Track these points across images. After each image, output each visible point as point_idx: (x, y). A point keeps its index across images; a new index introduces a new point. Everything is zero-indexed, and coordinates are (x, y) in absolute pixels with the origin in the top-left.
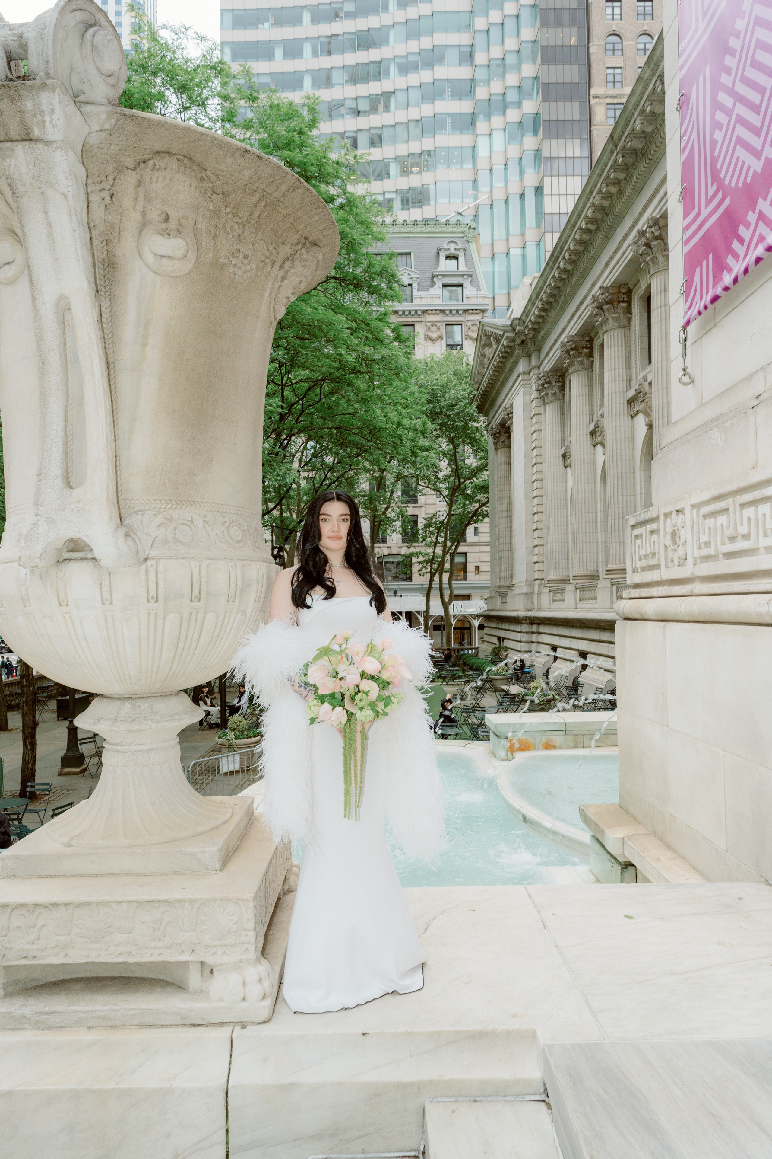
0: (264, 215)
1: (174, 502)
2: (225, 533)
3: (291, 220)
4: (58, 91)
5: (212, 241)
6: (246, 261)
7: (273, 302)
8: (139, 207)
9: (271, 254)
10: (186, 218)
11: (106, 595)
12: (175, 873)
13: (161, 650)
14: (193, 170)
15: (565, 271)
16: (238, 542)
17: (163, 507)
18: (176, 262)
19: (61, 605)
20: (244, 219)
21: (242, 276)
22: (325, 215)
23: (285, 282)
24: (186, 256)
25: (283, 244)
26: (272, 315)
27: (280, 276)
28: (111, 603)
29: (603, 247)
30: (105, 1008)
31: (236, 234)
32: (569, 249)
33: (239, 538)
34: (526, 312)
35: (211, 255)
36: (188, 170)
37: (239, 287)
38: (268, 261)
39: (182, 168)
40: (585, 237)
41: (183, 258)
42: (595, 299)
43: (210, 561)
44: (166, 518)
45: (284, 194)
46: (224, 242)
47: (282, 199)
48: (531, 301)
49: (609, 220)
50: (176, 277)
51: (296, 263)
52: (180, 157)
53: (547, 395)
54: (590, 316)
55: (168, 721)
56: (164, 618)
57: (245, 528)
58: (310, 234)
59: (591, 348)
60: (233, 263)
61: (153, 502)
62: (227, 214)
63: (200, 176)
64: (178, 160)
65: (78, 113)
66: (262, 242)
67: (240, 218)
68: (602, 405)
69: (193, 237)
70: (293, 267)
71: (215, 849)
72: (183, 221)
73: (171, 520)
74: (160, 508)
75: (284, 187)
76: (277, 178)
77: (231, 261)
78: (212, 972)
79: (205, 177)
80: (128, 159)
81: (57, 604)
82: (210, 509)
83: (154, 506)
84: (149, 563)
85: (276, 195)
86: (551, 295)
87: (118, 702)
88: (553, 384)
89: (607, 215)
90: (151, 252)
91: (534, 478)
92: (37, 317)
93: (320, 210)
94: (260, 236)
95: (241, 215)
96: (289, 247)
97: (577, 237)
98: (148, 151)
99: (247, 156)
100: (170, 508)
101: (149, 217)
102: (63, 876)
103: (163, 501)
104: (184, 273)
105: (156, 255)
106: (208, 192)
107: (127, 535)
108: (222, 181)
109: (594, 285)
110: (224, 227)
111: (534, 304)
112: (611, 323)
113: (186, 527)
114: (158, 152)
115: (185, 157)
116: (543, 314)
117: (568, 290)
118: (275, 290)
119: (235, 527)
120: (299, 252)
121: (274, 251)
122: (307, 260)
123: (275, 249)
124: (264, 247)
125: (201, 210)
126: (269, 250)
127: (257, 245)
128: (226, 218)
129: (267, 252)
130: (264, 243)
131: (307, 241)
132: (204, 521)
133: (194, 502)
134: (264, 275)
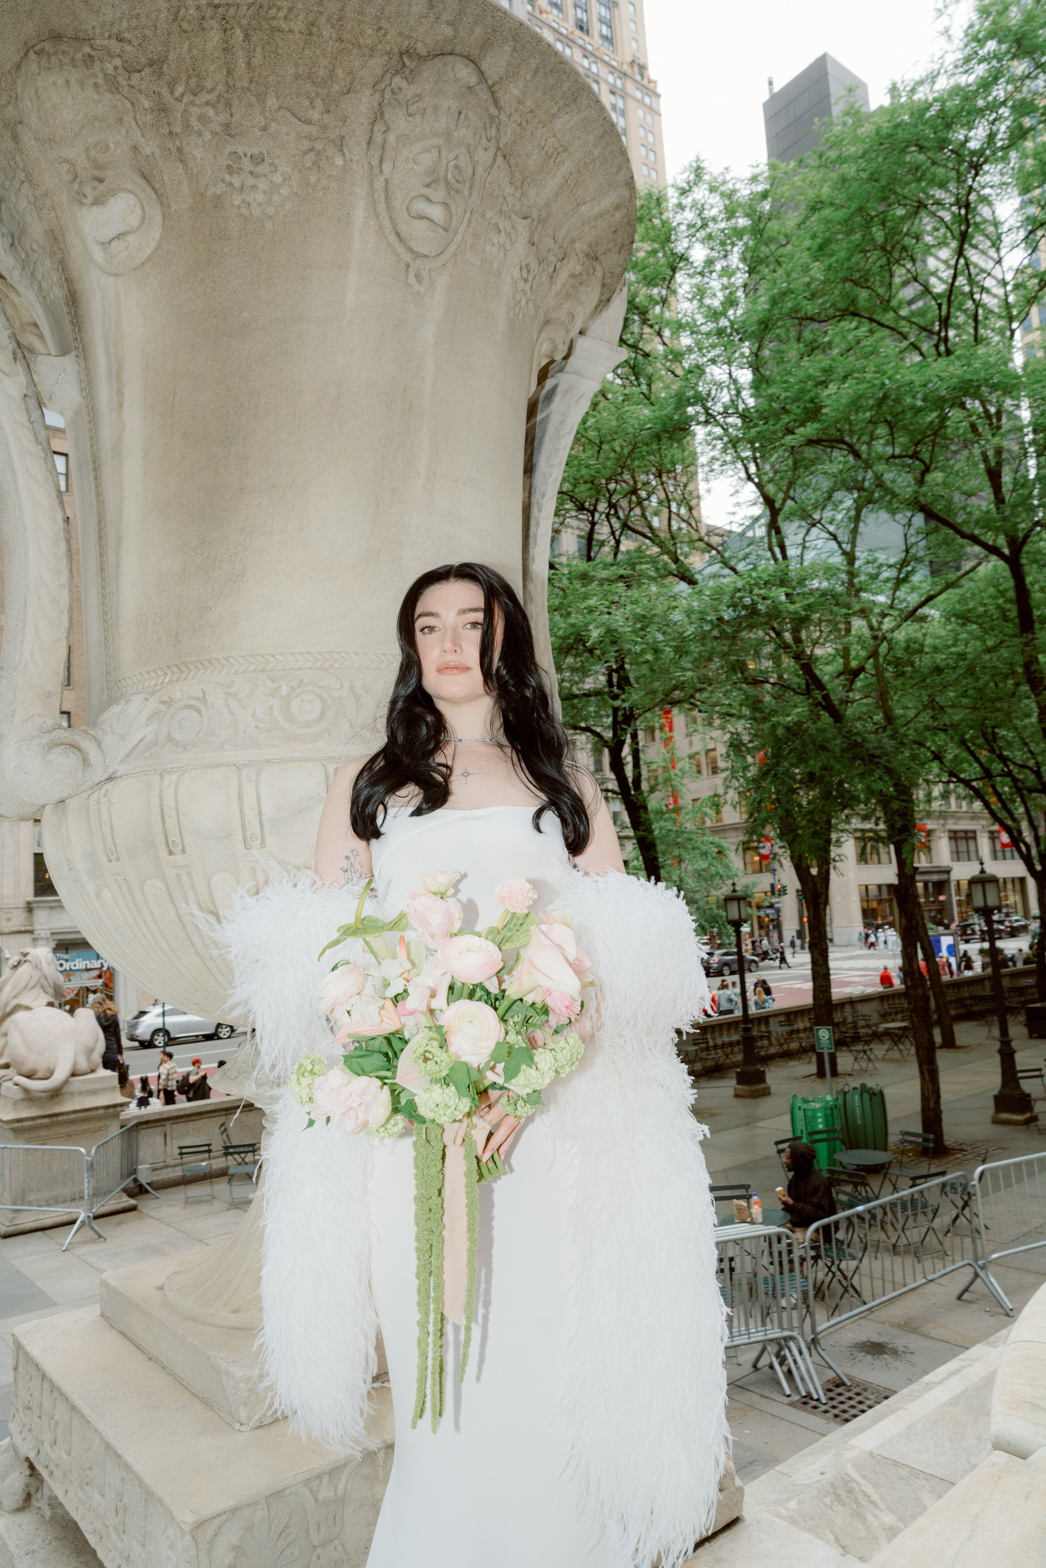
0: (259, 56)
1: (175, 670)
2: (276, 711)
3: (327, 32)
5: (180, 165)
6: (259, 169)
7: (386, 222)
9: (323, 128)
14: (64, 52)
17: (159, 682)
18: (130, 238)
20: (221, 88)
21: (269, 201)
23: (387, 167)
24: (144, 218)
25: (346, 92)
26: (401, 250)
27: (375, 162)
31: (217, 128)
33: (313, 717)
35: (186, 192)
37: (269, 226)
38: (319, 146)
39: (45, 63)
41: (141, 225)
44: (161, 702)
46: (199, 153)
50: (143, 264)
52: (39, 46)
56: (142, 889)
58: (409, 37)
60: (237, 184)
61: (146, 676)
63: (79, 56)
64: (39, 53)
66: (281, 113)
67: (211, 91)
69: (139, 177)
73: (168, 703)
74: (156, 685)
77: (231, 184)
79: (93, 53)
82: (242, 669)
83: (147, 683)
90: (97, 244)
94: (272, 102)
95: (209, 84)
96: (368, 92)
100: (170, 681)
103: (159, 672)
104: (149, 251)
105: (103, 244)
106: (119, 79)
108: (135, 43)
110: (187, 126)
113: (187, 711)
120: (389, 89)
121: (326, 118)
122: (419, 97)
123: (328, 111)
124: (295, 120)
125: (128, 119)
126: (308, 122)
127: (273, 125)
128: (180, 107)
129: (307, 128)
130: (289, 114)
131: (405, 59)
132: (229, 694)
133: (209, 661)
134: (329, 176)
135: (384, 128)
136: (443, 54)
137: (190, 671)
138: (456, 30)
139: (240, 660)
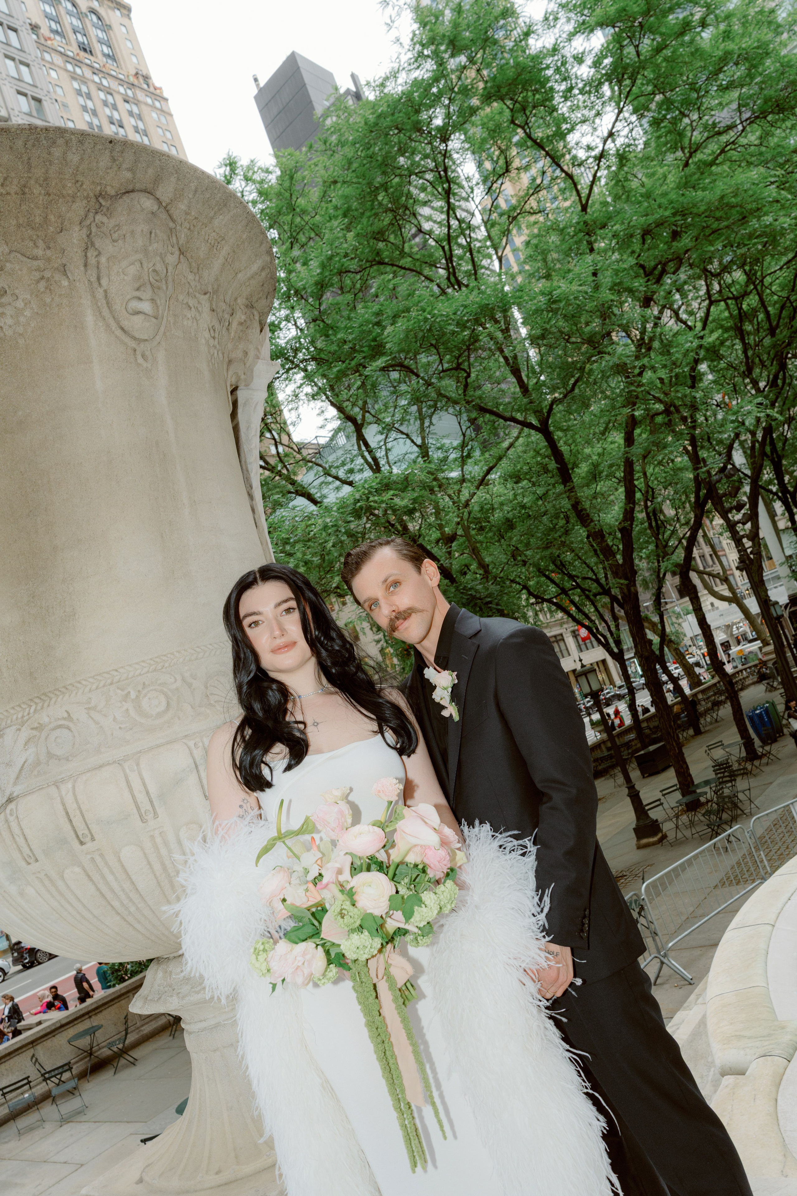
1: (37, 700)
3: (37, 190)
6: (4, 300)
7: (112, 322)
9: (47, 260)
17: (26, 714)
22: (81, 142)
25: (60, 231)
26: (127, 340)
27: (94, 279)
37: (21, 341)
38: (47, 274)
44: (32, 729)
58: (100, 184)
61: (12, 711)
73: (40, 728)
74: (23, 717)
82: (94, 687)
83: (15, 717)
94: (3, 248)
100: (35, 711)
103: (23, 706)
113: (58, 731)
118: (104, 302)
120: (93, 225)
121: (48, 252)
122: (118, 226)
123: (49, 248)
124: (25, 259)
126: (35, 258)
127: (8, 264)
129: (35, 263)
130: (19, 255)
131: (101, 200)
132: (89, 709)
133: (65, 687)
134: (60, 295)
135: (96, 253)
136: (128, 192)
137: (51, 699)
138: (134, 173)
139: (91, 680)
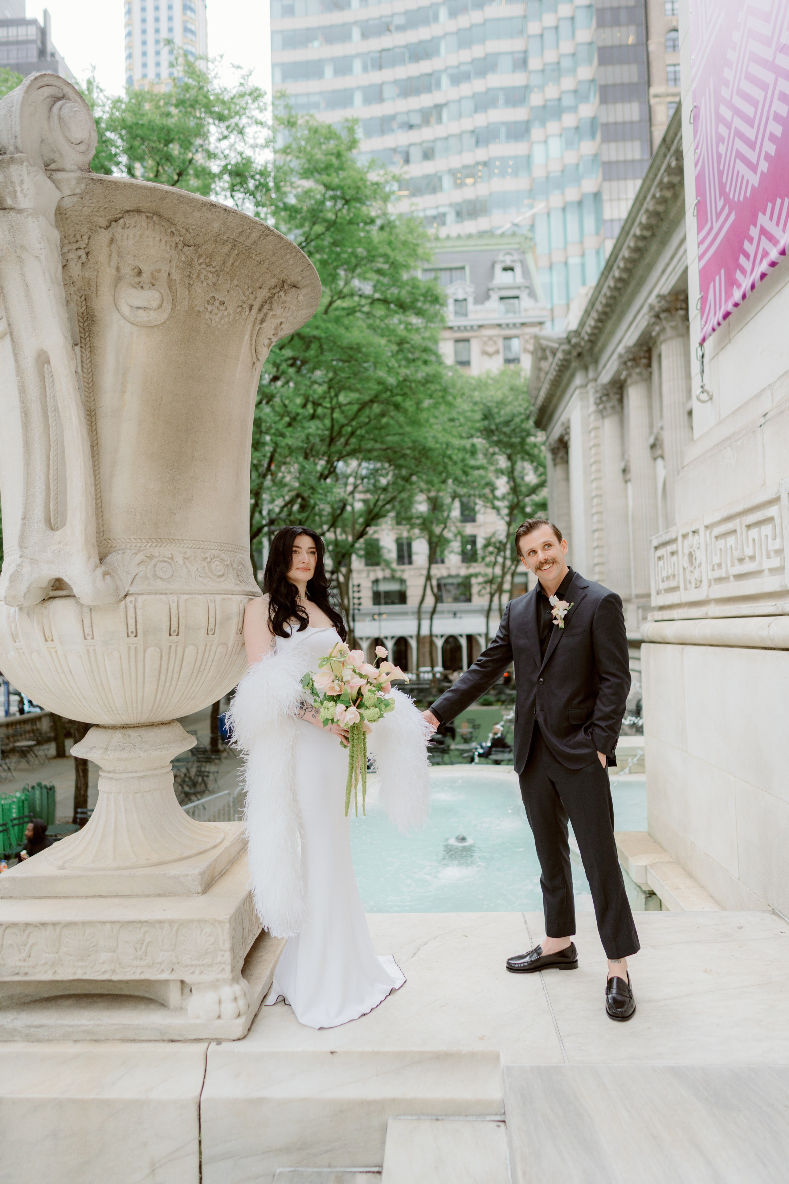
0: (238, 262)
1: (154, 541)
2: (206, 568)
3: (266, 265)
4: (25, 164)
5: (187, 290)
6: (222, 308)
7: (254, 343)
8: (114, 263)
9: (248, 299)
10: (159, 271)
11: (88, 631)
12: (160, 895)
13: (144, 682)
14: (162, 226)
15: (620, 280)
16: (220, 576)
17: (143, 546)
18: (151, 312)
19: (46, 641)
20: (218, 268)
21: (220, 322)
22: (300, 258)
23: (264, 324)
24: (161, 306)
25: (260, 288)
26: (254, 356)
27: (259, 319)
28: (93, 638)
29: (659, 253)
30: (89, 1023)
31: (210, 283)
32: (624, 258)
33: (221, 573)
34: (582, 324)
35: (187, 304)
36: (157, 226)
37: (217, 333)
38: (245, 306)
39: (151, 225)
40: (641, 244)
41: (159, 308)
42: (651, 308)
43: (187, 596)
44: (146, 556)
45: (255, 242)
46: (199, 290)
47: (254, 247)
48: (587, 313)
49: (665, 226)
50: (153, 327)
51: (275, 305)
52: (149, 214)
53: (605, 408)
54: (648, 326)
55: (156, 750)
56: (145, 652)
57: (228, 562)
58: (287, 276)
59: (650, 359)
60: (209, 310)
61: (134, 540)
62: (200, 264)
63: (169, 231)
64: (147, 217)
65: (48, 181)
66: (238, 288)
67: (214, 267)
68: (661, 417)
69: (167, 288)
70: (271, 309)
71: (196, 872)
72: (156, 274)
73: (151, 557)
74: (140, 546)
75: (254, 236)
76: (245, 228)
77: (206, 309)
78: (191, 991)
79: (175, 232)
80: (101, 219)
81: (43, 639)
82: (190, 546)
83: (134, 545)
84: (128, 599)
85: (248, 243)
86: (607, 305)
87: (110, 731)
88: (611, 396)
89: (662, 220)
90: (127, 304)
91: (594, 494)
92: (19, 371)
93: (294, 254)
94: (235, 282)
95: (214, 264)
96: (267, 290)
97: (632, 244)
98: (118, 211)
99: (213, 209)
100: (150, 546)
101: (123, 271)
102: (56, 897)
103: (143, 540)
104: (160, 323)
105: (132, 307)
106: (179, 246)
107: (105, 574)
108: (192, 234)
109: (650, 293)
110: (198, 276)
111: (589, 315)
112: (669, 332)
113: (165, 564)
114: (127, 211)
115: (154, 214)
116: (600, 325)
117: (624, 299)
118: (255, 332)
119: (217, 563)
120: (276, 294)
121: (251, 295)
122: (285, 302)
123: (252, 293)
124: (240, 292)
125: (174, 263)
126: (245, 295)
127: (232, 291)
128: (199, 268)
129: (243, 297)
131: (284, 284)
132: (185, 558)
133: (174, 540)
134: (242, 318)
135: (269, 308)
136: (295, 287)
137: (163, 543)
139: (189, 541)
